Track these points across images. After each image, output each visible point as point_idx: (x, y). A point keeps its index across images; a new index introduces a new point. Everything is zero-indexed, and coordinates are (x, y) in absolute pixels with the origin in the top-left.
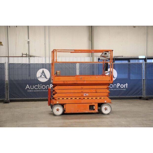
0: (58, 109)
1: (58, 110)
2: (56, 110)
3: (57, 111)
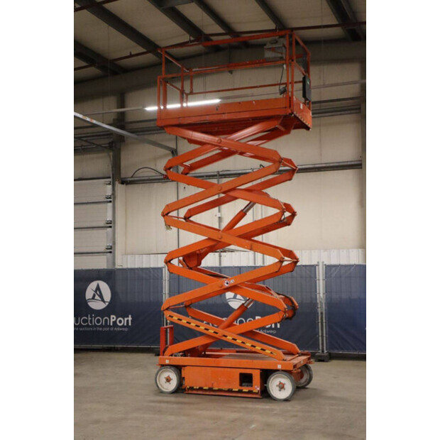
0: (169, 377)
1: (168, 380)
2: (165, 380)
3: (168, 383)
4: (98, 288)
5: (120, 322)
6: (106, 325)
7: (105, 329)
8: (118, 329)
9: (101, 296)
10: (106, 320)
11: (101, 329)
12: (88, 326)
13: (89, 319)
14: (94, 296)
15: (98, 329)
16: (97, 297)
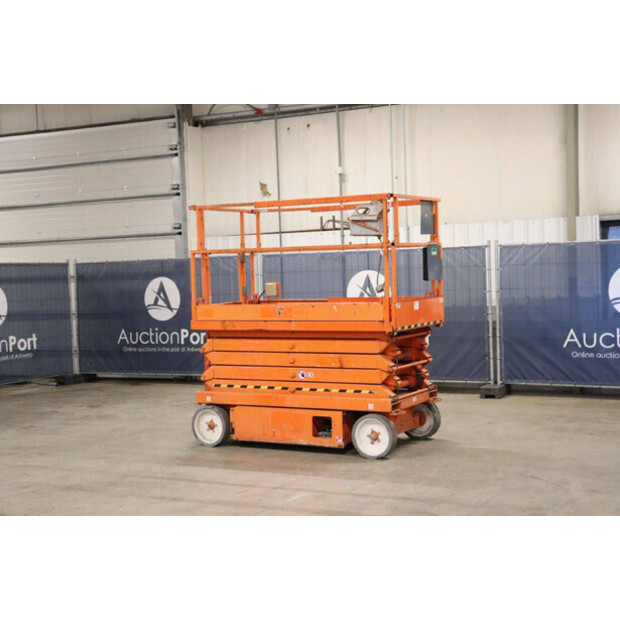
4: (162, 289)
5: (195, 338)
6: (175, 344)
7: (173, 350)
8: (193, 349)
9: (166, 300)
10: (175, 336)
11: (168, 350)
12: (149, 345)
13: (152, 334)
14: (156, 300)
15: (164, 349)
16: (161, 302)
